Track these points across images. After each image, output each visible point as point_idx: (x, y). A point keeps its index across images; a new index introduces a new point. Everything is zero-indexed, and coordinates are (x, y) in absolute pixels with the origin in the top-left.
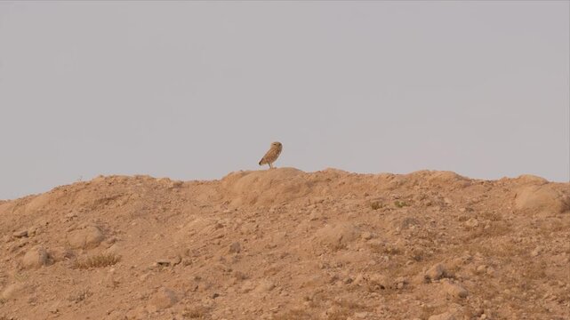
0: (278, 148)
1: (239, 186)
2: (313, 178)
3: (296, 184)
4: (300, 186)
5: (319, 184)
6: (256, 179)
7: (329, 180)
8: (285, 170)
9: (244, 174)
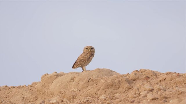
0: (90, 52)
1: (54, 86)
2: (132, 76)
3: (116, 81)
4: (120, 82)
5: (138, 81)
6: (72, 80)
7: (148, 78)
8: (100, 71)
9: (58, 76)
